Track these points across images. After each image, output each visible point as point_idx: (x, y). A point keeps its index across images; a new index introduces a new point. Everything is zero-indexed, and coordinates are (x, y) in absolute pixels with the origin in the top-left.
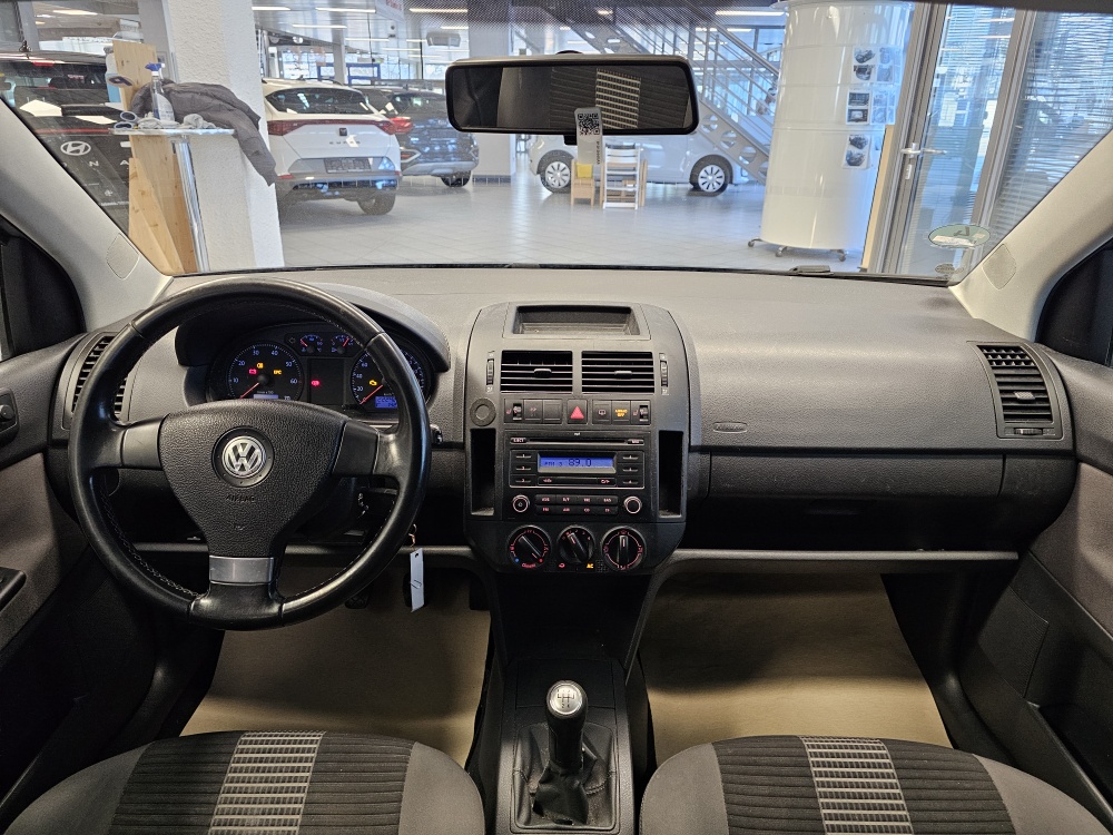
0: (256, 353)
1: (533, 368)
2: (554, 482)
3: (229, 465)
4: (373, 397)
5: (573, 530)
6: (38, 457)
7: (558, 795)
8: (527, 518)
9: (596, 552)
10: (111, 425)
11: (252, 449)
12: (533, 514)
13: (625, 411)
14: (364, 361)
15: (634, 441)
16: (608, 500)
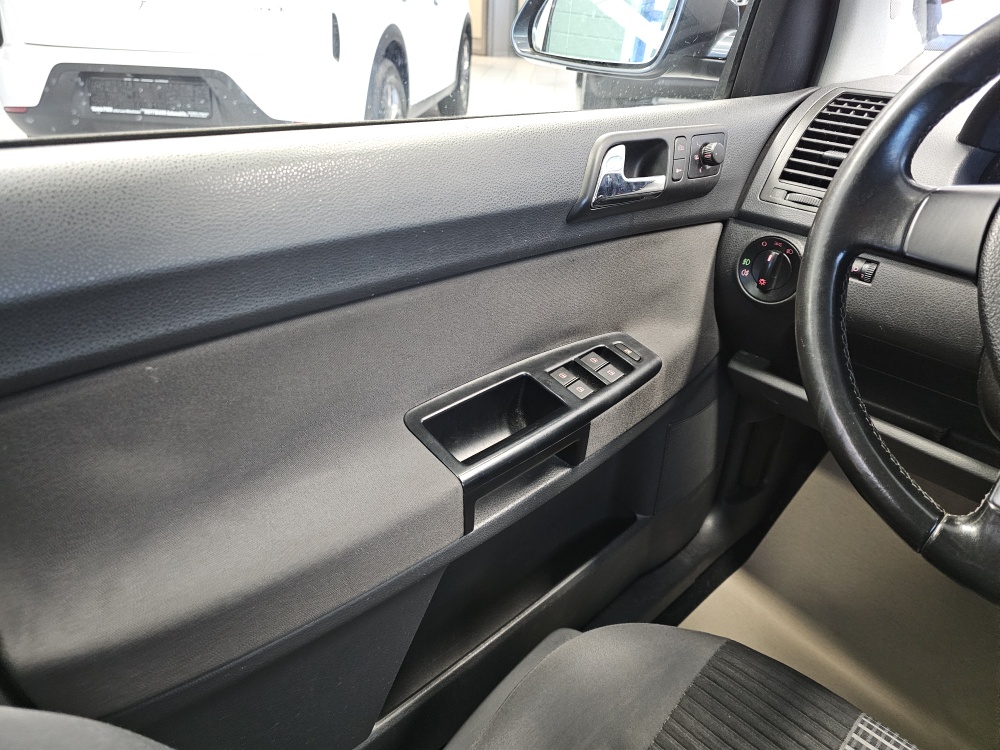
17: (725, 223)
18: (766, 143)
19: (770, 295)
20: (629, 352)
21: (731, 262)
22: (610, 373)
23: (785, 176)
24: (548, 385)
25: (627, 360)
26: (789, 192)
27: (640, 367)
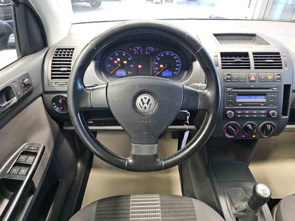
0: (117, 54)
1: (234, 60)
2: (243, 106)
3: (140, 107)
4: (162, 72)
5: (249, 123)
6: (40, 98)
7: (246, 216)
8: (232, 119)
9: (257, 131)
10: (85, 90)
11: (149, 100)
12: (235, 118)
13: (272, 77)
14: (158, 57)
15: (274, 89)
16: (263, 112)
17: (42, 96)
18: (42, 69)
19: (65, 110)
20: (32, 148)
21: (50, 105)
22: (30, 159)
23: (52, 78)
24: (11, 178)
25: (33, 151)
26: (56, 83)
27: (38, 151)
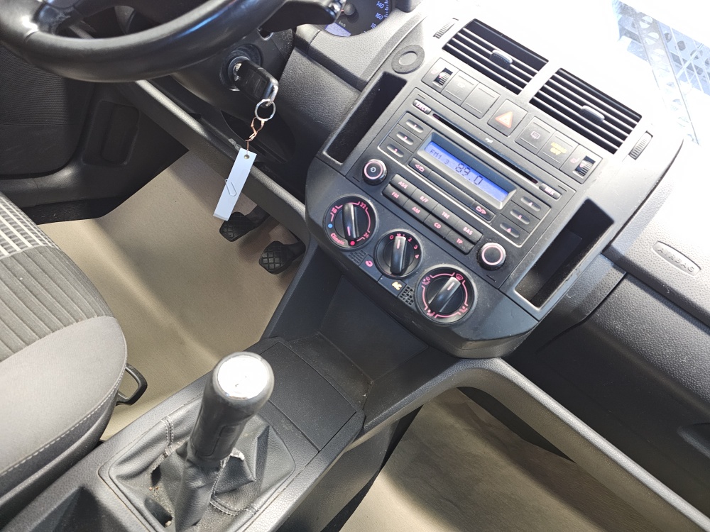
1: (491, 50)
2: (424, 174)
5: (407, 236)
8: (370, 188)
9: (414, 275)
12: (379, 189)
13: (564, 151)
15: (548, 189)
16: (468, 230)
